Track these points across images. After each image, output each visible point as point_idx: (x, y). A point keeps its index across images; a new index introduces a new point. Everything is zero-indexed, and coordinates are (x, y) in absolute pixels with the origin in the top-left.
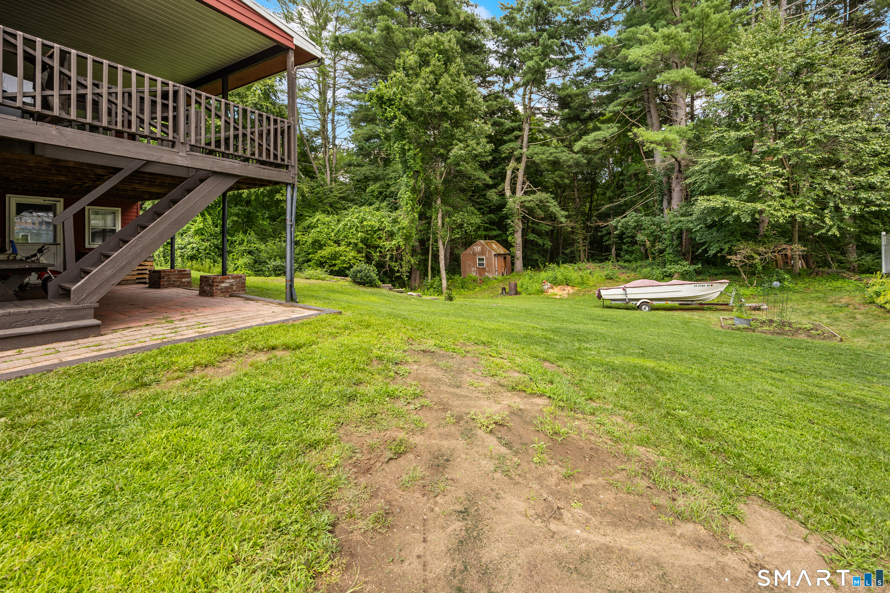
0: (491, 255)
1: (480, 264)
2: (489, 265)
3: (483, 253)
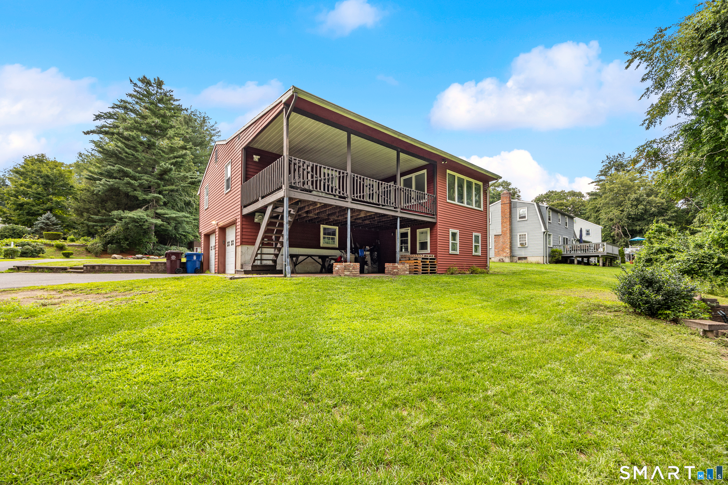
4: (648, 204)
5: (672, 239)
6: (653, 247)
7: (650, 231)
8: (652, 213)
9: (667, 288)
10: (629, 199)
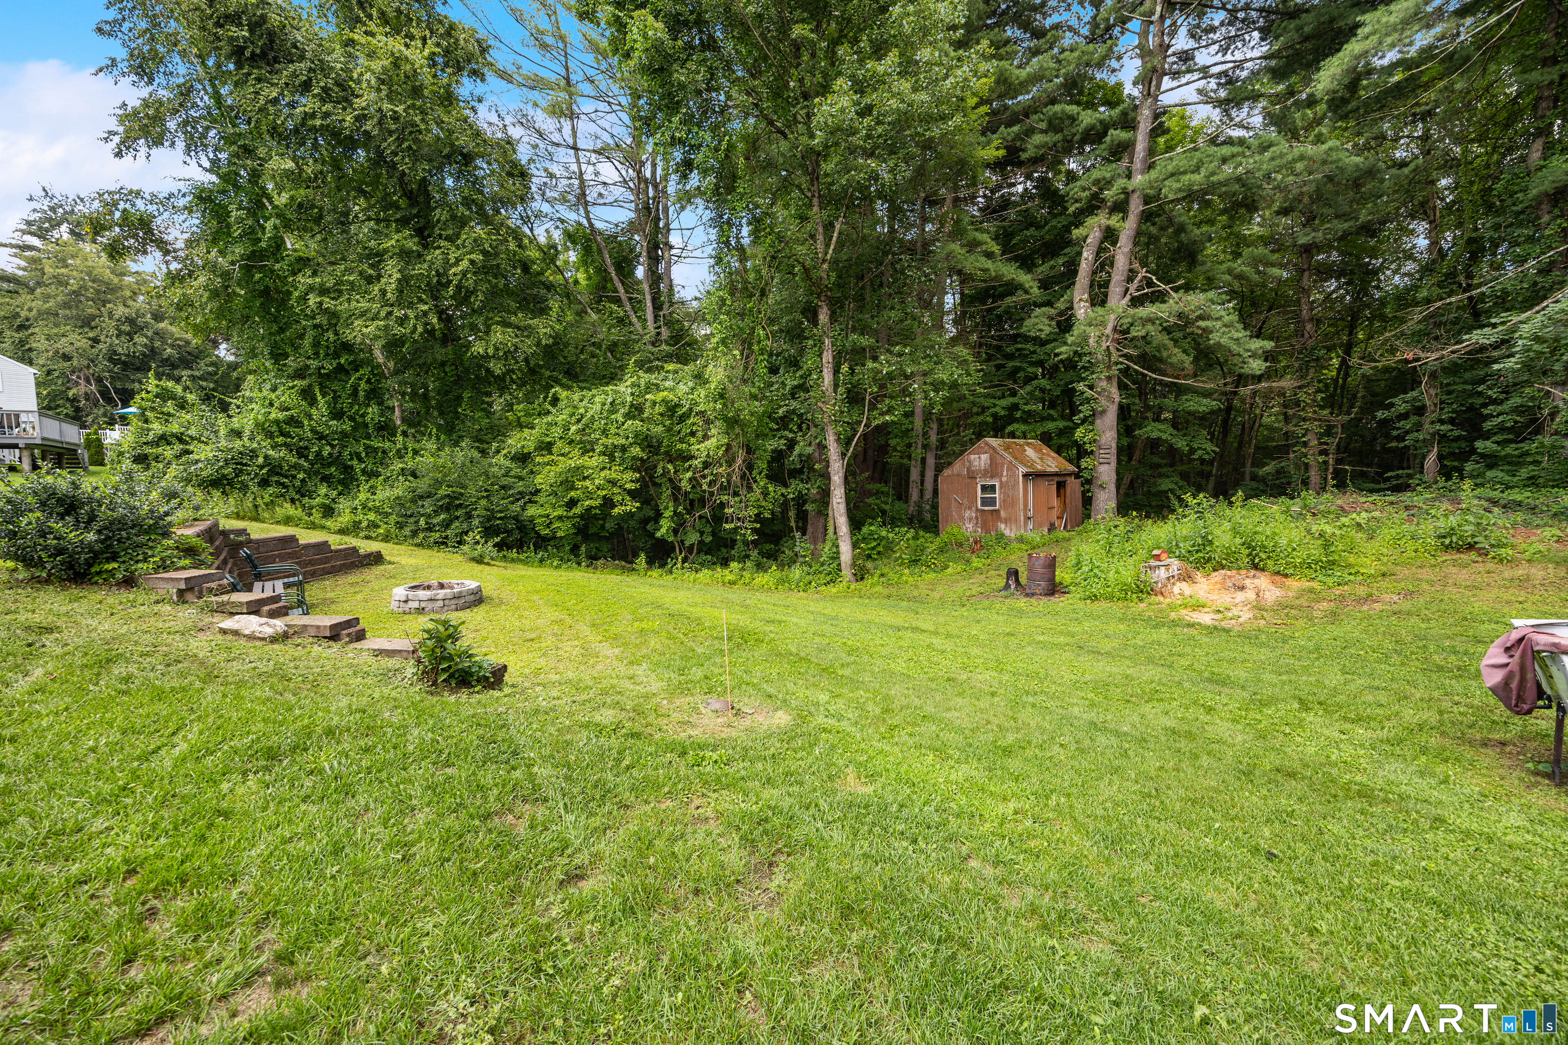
0: (1014, 476)
1: (985, 502)
2: (1010, 502)
3: (993, 470)
4: (156, 338)
5: (188, 417)
6: (149, 430)
7: (144, 395)
8: (167, 360)
9: (104, 513)
10: (111, 315)
